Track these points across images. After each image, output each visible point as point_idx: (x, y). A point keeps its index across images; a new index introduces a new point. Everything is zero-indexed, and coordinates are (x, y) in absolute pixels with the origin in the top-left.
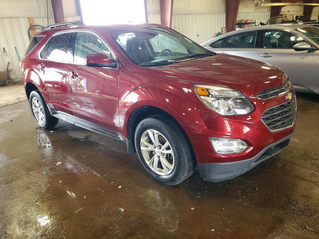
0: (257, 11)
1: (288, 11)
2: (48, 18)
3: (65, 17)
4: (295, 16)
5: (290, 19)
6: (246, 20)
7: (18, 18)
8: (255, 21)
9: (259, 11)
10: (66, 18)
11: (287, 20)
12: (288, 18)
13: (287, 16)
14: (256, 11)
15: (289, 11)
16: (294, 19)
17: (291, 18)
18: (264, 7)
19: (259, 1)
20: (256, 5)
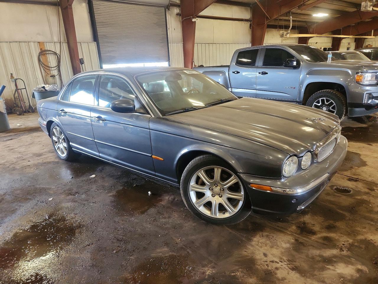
1: (316, 43)
2: (60, 43)
3: (78, 43)
4: (323, 48)
7: (27, 42)
9: (286, 42)
10: (81, 44)
14: (283, 41)
18: (290, 38)
19: (285, 32)
20: (282, 36)
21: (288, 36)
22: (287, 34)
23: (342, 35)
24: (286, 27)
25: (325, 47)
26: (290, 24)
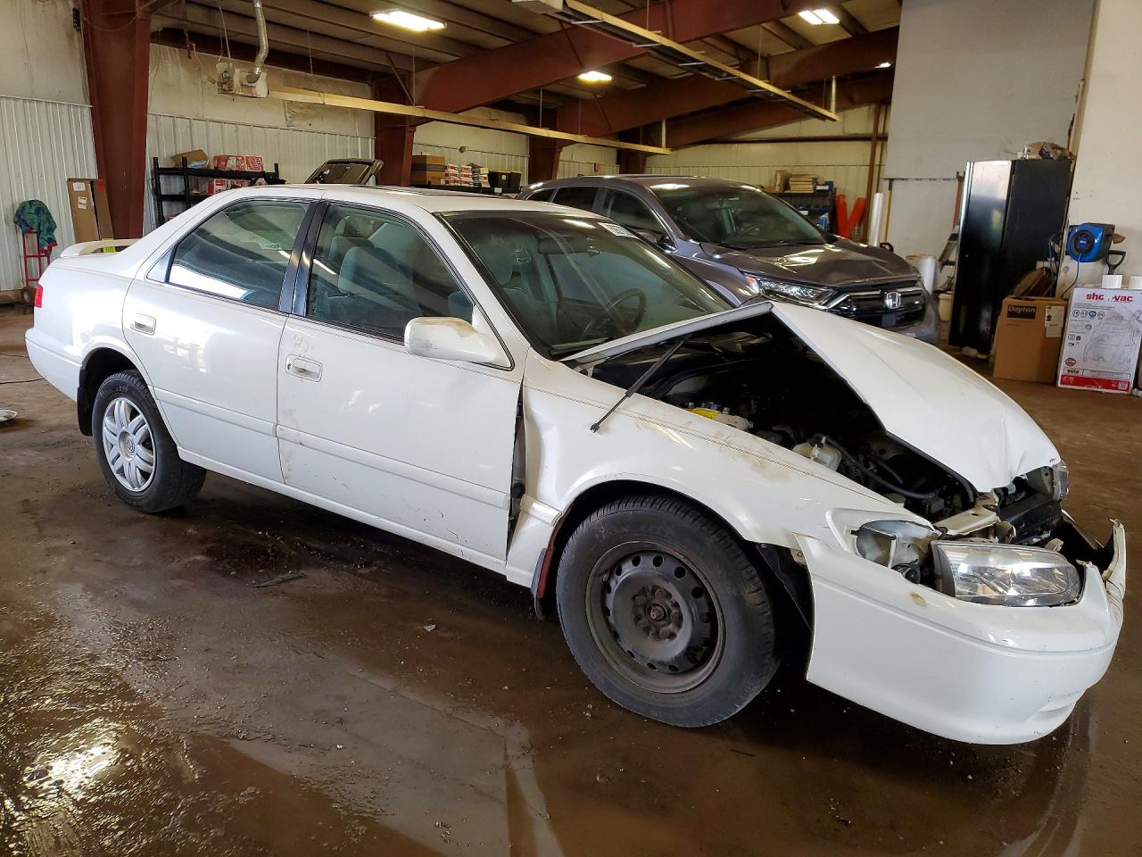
0: (304, 124)
1: (462, 150)
4: (485, 171)
5: (463, 179)
6: (218, 159)
8: (276, 166)
9: (312, 128)
11: (447, 182)
12: (453, 175)
13: (446, 168)
14: (295, 123)
15: (465, 147)
16: (480, 184)
17: (465, 176)
19: (237, 71)
20: (225, 86)
21: (261, 88)
22: (253, 79)
23: (544, 126)
24: (245, 51)
25: (493, 170)
26: (258, 38)
